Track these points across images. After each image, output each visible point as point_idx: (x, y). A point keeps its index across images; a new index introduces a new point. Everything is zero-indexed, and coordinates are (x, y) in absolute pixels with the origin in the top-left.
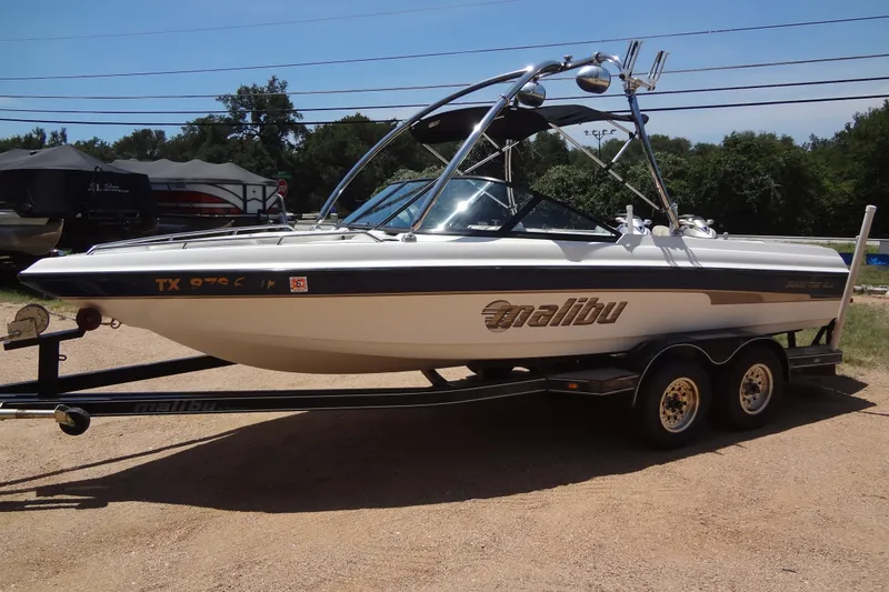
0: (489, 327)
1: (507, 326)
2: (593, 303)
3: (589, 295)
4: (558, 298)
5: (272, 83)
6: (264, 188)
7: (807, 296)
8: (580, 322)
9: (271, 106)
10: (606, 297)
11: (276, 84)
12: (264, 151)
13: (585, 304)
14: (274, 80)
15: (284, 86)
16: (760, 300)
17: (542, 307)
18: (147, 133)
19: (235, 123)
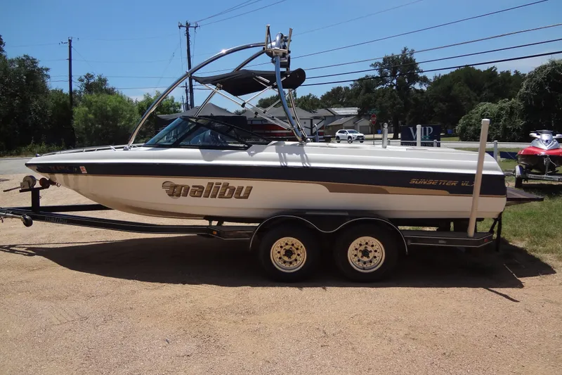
0: (169, 195)
1: (179, 195)
2: (226, 186)
3: (223, 181)
4: (203, 182)
5: (404, 52)
6: (312, 120)
7: (447, 193)
8: (222, 196)
9: (403, 66)
10: (235, 183)
11: (407, 52)
12: (396, 96)
13: (221, 186)
14: (405, 50)
15: (412, 52)
16: (386, 192)
17: (193, 186)
18: (339, 89)
19: (381, 79)
